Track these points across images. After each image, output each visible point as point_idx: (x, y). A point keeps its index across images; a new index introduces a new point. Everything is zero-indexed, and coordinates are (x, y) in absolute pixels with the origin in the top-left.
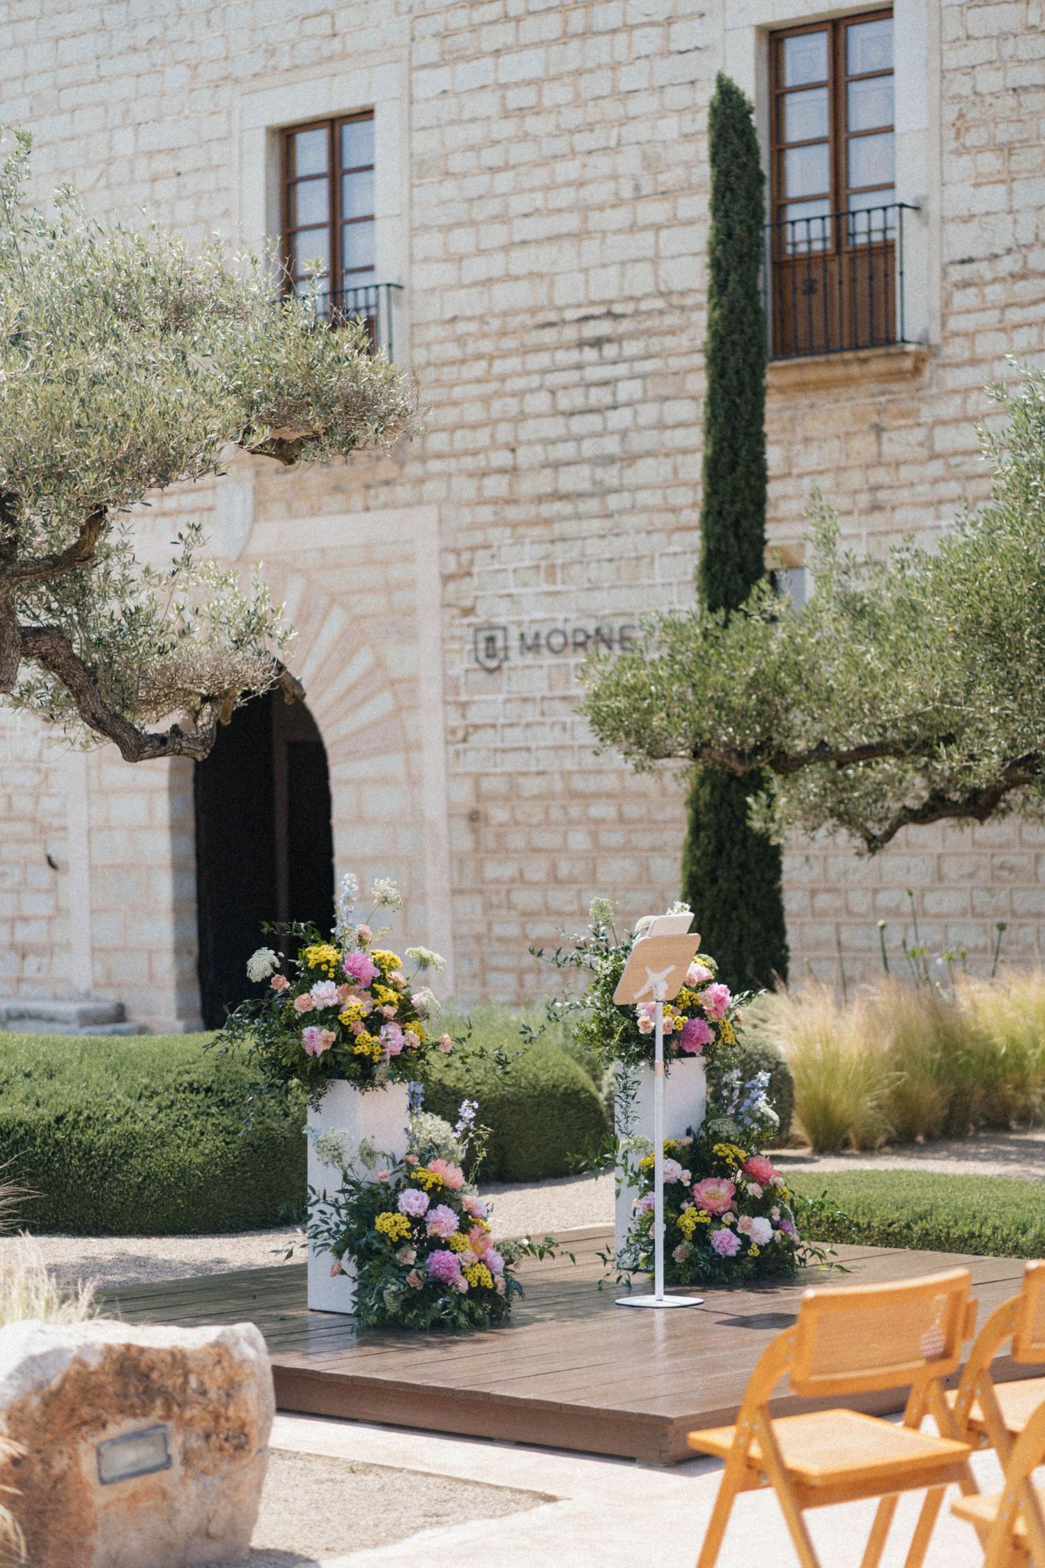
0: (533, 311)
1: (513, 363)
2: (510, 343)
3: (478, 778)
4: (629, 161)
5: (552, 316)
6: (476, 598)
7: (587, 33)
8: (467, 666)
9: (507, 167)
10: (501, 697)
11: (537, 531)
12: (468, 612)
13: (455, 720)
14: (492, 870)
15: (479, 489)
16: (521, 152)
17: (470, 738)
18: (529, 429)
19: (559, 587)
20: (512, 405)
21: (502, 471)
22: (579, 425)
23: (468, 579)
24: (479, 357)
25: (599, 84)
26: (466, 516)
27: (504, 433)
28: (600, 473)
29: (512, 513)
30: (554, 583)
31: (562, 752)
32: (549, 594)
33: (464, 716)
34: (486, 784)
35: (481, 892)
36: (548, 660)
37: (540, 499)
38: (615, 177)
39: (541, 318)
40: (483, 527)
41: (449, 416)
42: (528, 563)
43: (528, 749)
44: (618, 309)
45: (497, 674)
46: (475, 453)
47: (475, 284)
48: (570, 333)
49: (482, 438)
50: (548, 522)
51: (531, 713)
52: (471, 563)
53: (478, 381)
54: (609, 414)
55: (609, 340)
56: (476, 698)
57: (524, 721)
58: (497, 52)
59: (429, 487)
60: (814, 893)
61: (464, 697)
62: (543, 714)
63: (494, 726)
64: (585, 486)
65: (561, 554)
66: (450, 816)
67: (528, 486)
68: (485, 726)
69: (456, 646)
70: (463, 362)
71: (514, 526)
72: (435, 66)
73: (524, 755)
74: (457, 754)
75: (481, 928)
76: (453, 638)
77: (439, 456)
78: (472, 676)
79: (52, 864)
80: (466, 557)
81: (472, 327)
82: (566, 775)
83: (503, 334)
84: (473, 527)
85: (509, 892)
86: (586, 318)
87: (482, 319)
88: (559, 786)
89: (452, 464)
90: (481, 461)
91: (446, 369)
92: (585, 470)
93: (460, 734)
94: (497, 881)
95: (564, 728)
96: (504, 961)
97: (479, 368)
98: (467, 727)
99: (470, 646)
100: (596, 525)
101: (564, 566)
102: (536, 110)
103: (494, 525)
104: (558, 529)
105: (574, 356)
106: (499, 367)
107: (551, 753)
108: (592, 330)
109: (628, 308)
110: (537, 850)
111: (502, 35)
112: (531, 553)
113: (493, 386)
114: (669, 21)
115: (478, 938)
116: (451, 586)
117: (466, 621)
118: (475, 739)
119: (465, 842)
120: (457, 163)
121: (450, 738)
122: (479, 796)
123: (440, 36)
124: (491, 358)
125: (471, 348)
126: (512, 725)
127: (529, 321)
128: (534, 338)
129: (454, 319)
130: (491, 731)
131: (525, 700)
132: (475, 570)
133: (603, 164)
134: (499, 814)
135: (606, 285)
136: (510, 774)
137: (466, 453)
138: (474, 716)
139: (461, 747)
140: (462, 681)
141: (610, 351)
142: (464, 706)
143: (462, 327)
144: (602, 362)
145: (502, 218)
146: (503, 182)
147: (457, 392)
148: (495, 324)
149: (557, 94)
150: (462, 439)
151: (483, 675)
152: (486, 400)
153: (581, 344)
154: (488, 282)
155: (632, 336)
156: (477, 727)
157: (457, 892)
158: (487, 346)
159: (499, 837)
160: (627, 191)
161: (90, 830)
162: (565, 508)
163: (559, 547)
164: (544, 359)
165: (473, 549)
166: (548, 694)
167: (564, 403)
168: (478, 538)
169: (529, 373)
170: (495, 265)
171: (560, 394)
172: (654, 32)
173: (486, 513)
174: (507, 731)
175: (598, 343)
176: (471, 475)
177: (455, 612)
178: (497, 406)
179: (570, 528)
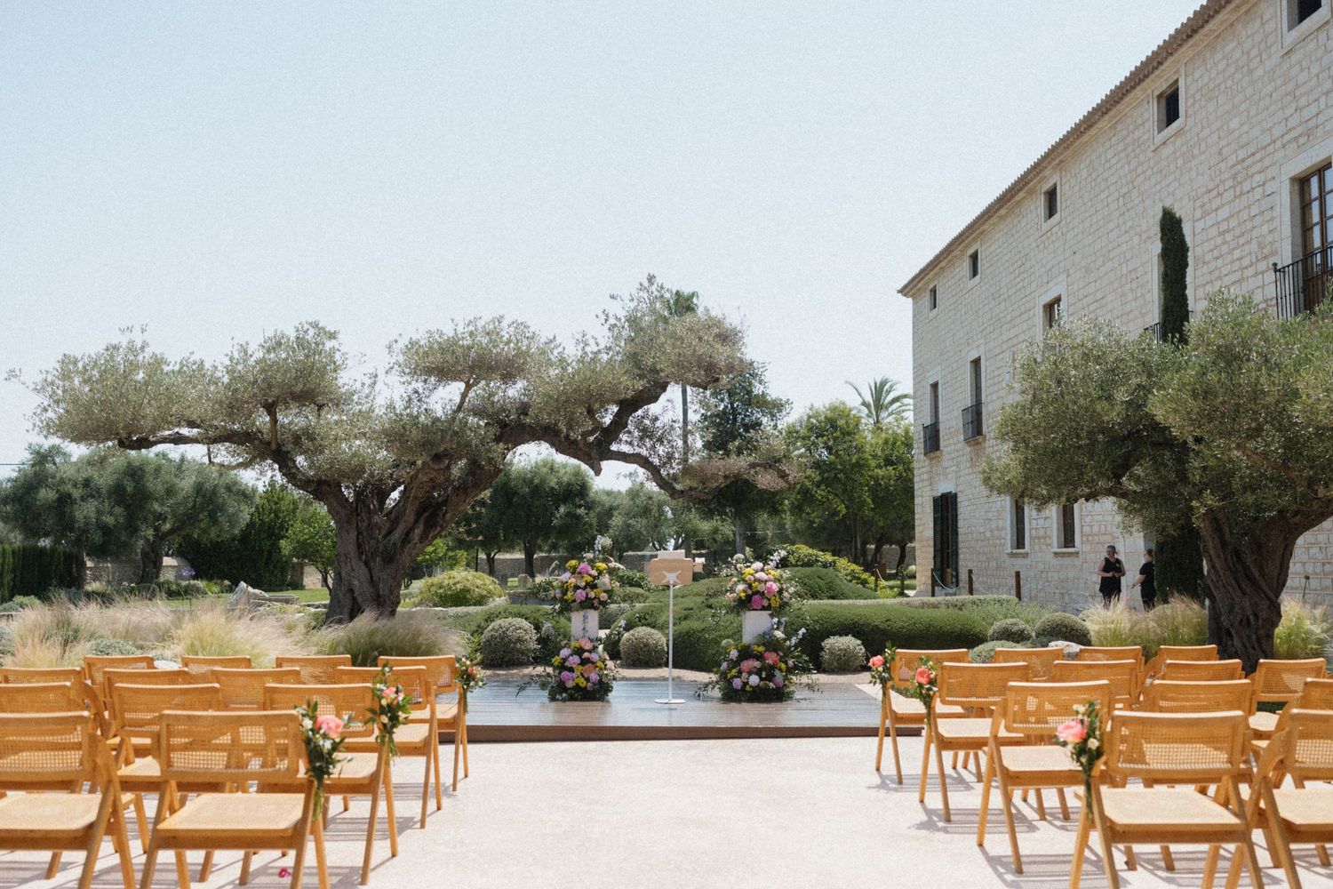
4: (1254, 246)
7: (1242, 194)
16: (1225, 249)
25: (1244, 215)
58: (1216, 210)
60: (1323, 564)
72: (1200, 219)
102: (1228, 231)
111: (1217, 202)
114: (1264, 184)
120: (1208, 257)
123: (1202, 207)
133: (1246, 248)
145: (1219, 278)
146: (1220, 262)
149: (1233, 223)
172: (1260, 190)
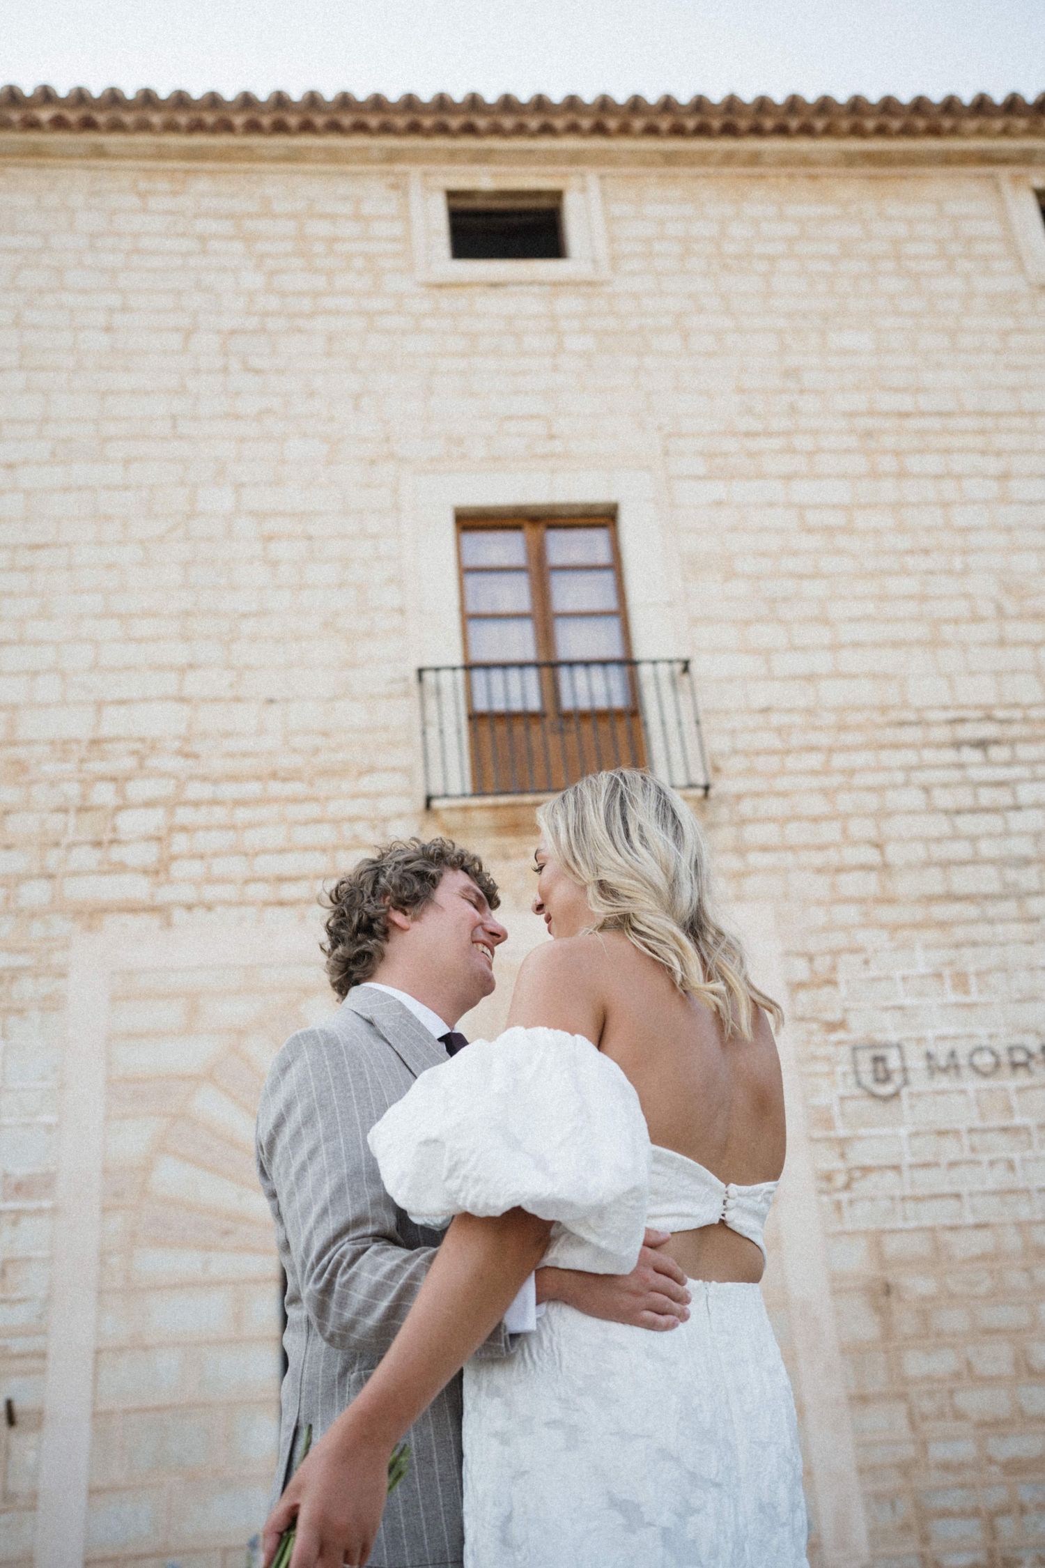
0: (884, 709)
1: (861, 759)
2: (849, 738)
3: (877, 1238)
5: (911, 716)
6: (846, 1010)
8: (842, 1091)
9: (816, 575)
10: (903, 1132)
11: (931, 935)
12: (832, 1027)
13: (830, 1162)
14: (916, 1364)
15: (833, 887)
17: (855, 1185)
18: (896, 826)
19: (974, 997)
20: (871, 801)
21: (866, 868)
22: (966, 823)
23: (827, 990)
24: (811, 749)
26: (819, 916)
27: (862, 828)
28: (1011, 875)
29: (887, 914)
30: (967, 992)
31: (1011, 1198)
32: (958, 1005)
33: (843, 1156)
34: (892, 1246)
35: (903, 1397)
36: (973, 1084)
37: (930, 899)
38: (966, 596)
39: (894, 715)
40: (845, 928)
41: (775, 806)
42: (923, 970)
43: (958, 1196)
44: (1000, 714)
45: (895, 1102)
46: (821, 848)
47: (794, 678)
48: (941, 734)
49: (830, 832)
50: (942, 925)
51: (951, 1150)
52: (834, 968)
53: (814, 773)
54: (1011, 815)
55: (997, 742)
56: (862, 1131)
57: (944, 1161)
59: (751, 884)
61: (842, 1132)
62: (973, 1149)
63: (896, 1168)
64: (994, 887)
65: (970, 960)
66: (835, 1292)
67: (905, 885)
68: (881, 1168)
69: (822, 1067)
70: (788, 752)
71: (895, 928)
73: (953, 1203)
74: (838, 1206)
75: (909, 1451)
76: (814, 1058)
77: (765, 849)
78: (851, 1106)
79: (11, 1419)
80: (822, 964)
81: (797, 719)
82: (1021, 1226)
83: (842, 728)
84: (828, 928)
85: (951, 1392)
86: (962, 721)
87: (809, 711)
88: (1013, 1241)
89: (789, 858)
90: (832, 856)
91: (762, 759)
92: (990, 871)
93: (840, 1180)
94: (929, 1378)
95: (1011, 1166)
96: (953, 1500)
97: (815, 760)
98: (850, 1171)
99: (847, 1068)
100: (1017, 930)
101: (978, 974)
103: (863, 926)
104: (960, 933)
105: (949, 755)
106: (839, 760)
107: (995, 1201)
108: (967, 732)
109: (1018, 714)
110: (989, 1331)
112: (922, 961)
113: (836, 780)
115: (905, 1468)
116: (803, 996)
117: (834, 1037)
118: (864, 1186)
119: (866, 1328)
121: (824, 1185)
122: (882, 1261)
124: (831, 750)
125: (796, 740)
126: (926, 1165)
127: (878, 718)
128: (890, 734)
129: (766, 710)
130: (890, 1176)
131: (941, 1133)
132: (841, 977)
134: (919, 1285)
135: (979, 691)
136: (932, 1230)
137: (807, 847)
138: (861, 1154)
139: (844, 1197)
140: (836, 1110)
141: (997, 753)
142: (843, 1144)
143: (776, 719)
144: (988, 763)
147: (782, 783)
148: (829, 719)
150: (796, 833)
151: (868, 1103)
152: (825, 792)
153: (957, 745)
154: (811, 678)
155: (1028, 740)
156: (866, 1170)
157: (861, 1400)
158: (823, 739)
159: (924, 1315)
160: (987, 609)
161: (98, 1352)
162: (971, 911)
163: (968, 953)
164: (910, 757)
165: (835, 953)
166: (978, 1124)
167: (944, 799)
168: (839, 939)
169: (888, 769)
170: (822, 663)
171: (937, 793)
173: (850, 913)
174: (921, 1175)
175: (982, 744)
176: (819, 871)
177: (814, 1026)
178: (845, 801)
179: (982, 932)
